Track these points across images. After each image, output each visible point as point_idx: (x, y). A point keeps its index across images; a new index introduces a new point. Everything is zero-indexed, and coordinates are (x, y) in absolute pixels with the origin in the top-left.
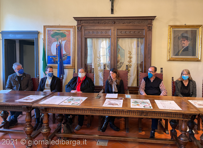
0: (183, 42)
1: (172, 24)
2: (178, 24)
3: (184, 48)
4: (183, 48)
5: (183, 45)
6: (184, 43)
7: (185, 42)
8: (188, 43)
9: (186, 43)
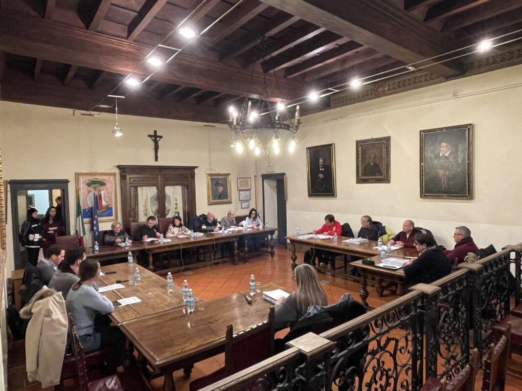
1: (209, 172)
2: (213, 172)
3: (220, 193)
9: (220, 189)
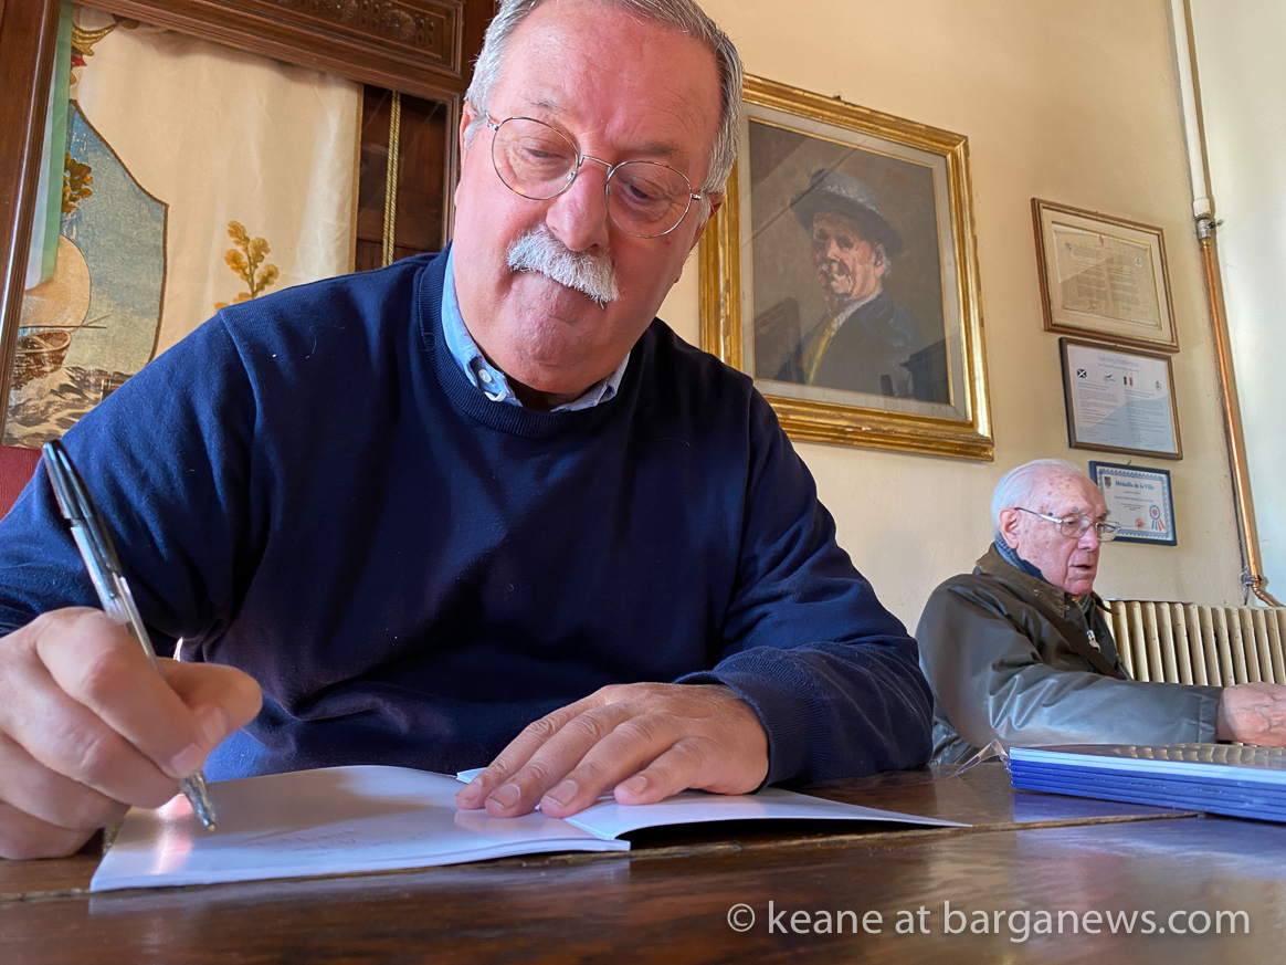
0: (834, 250)
3: (850, 311)
4: (837, 312)
5: (840, 283)
6: (843, 268)
7: (852, 256)
8: (880, 271)
9: (859, 267)
